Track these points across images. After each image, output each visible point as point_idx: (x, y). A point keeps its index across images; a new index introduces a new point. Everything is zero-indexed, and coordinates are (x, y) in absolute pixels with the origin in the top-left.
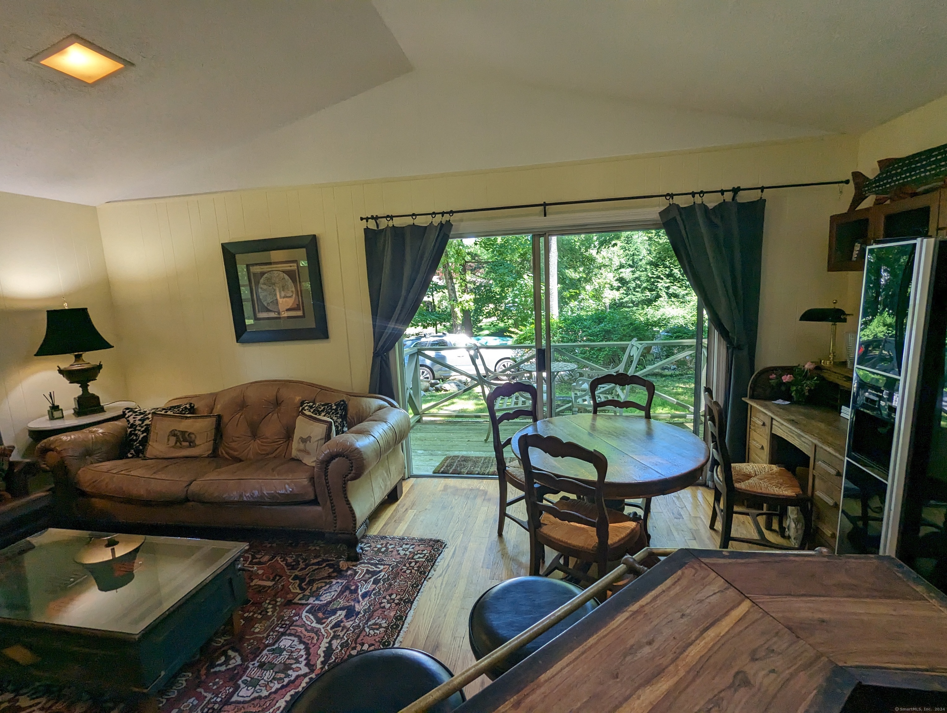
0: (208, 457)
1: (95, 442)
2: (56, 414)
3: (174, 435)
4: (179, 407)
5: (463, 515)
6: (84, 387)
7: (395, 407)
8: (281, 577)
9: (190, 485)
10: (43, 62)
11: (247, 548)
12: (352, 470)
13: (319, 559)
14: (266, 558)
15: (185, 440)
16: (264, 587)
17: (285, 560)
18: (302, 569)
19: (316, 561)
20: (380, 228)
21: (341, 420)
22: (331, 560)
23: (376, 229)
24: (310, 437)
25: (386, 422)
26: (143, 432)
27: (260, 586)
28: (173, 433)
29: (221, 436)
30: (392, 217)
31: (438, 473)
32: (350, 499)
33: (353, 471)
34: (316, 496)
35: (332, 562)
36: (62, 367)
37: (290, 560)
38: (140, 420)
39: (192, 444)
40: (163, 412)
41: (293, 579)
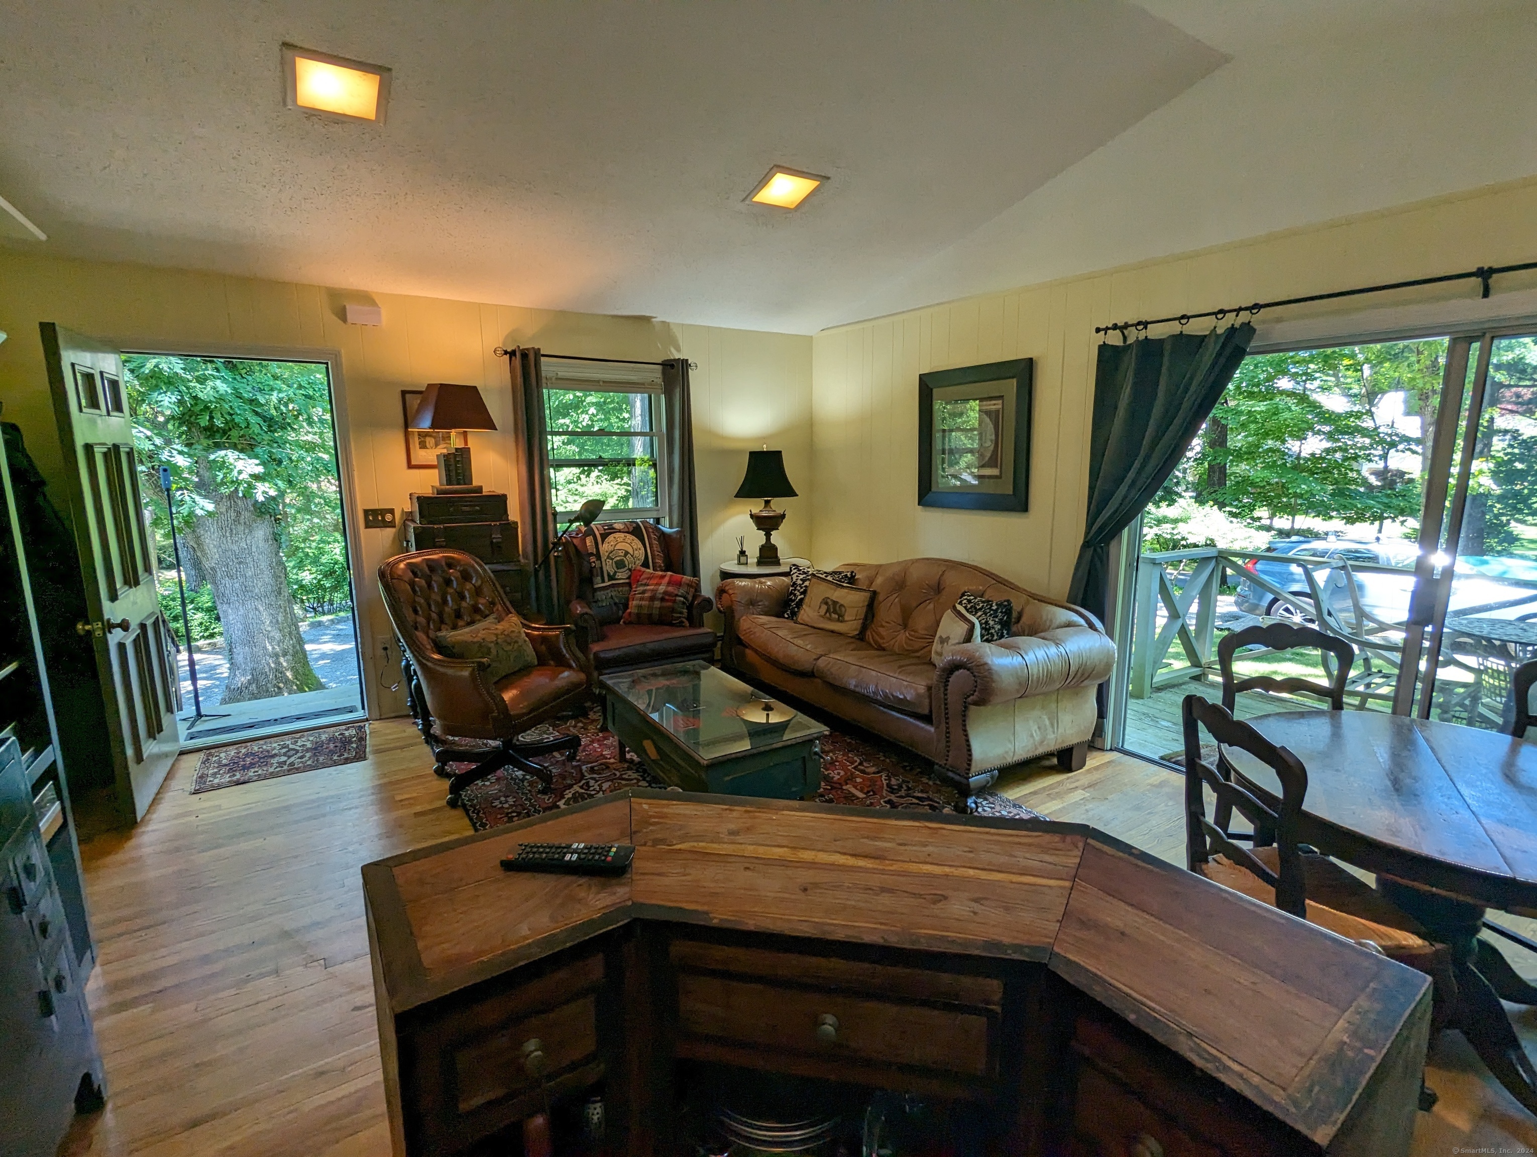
0: (852, 637)
1: (761, 592)
2: (743, 559)
3: (826, 603)
4: (840, 573)
5: (1162, 830)
6: (768, 536)
7: (1096, 630)
8: (875, 794)
9: (818, 659)
10: (755, 199)
11: (827, 733)
12: (975, 691)
13: (924, 795)
14: (873, 769)
15: (835, 612)
16: (854, 795)
17: (889, 779)
18: (901, 797)
19: (920, 795)
20: (1128, 342)
21: (999, 627)
22: (938, 803)
23: (1122, 344)
24: (948, 638)
25: (1057, 644)
26: (802, 593)
27: (850, 792)
28: (825, 602)
29: (873, 616)
30: (1145, 324)
31: (1169, 761)
32: (968, 728)
33: (976, 693)
34: (931, 711)
35: (936, 804)
36: (753, 512)
37: (894, 781)
38: (801, 580)
39: (841, 619)
40: (823, 576)
41: (885, 802)
